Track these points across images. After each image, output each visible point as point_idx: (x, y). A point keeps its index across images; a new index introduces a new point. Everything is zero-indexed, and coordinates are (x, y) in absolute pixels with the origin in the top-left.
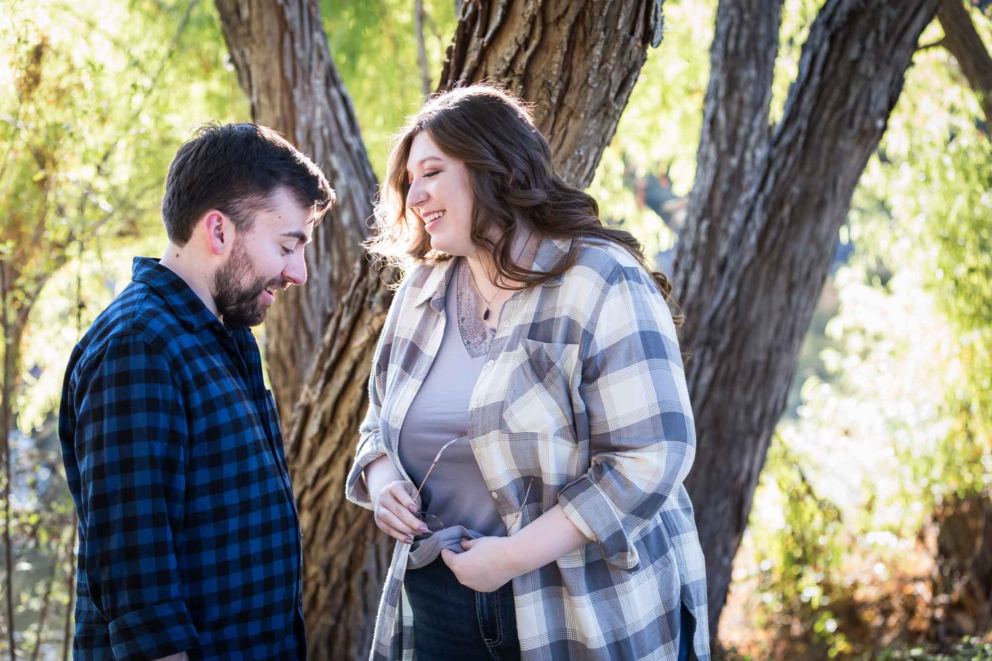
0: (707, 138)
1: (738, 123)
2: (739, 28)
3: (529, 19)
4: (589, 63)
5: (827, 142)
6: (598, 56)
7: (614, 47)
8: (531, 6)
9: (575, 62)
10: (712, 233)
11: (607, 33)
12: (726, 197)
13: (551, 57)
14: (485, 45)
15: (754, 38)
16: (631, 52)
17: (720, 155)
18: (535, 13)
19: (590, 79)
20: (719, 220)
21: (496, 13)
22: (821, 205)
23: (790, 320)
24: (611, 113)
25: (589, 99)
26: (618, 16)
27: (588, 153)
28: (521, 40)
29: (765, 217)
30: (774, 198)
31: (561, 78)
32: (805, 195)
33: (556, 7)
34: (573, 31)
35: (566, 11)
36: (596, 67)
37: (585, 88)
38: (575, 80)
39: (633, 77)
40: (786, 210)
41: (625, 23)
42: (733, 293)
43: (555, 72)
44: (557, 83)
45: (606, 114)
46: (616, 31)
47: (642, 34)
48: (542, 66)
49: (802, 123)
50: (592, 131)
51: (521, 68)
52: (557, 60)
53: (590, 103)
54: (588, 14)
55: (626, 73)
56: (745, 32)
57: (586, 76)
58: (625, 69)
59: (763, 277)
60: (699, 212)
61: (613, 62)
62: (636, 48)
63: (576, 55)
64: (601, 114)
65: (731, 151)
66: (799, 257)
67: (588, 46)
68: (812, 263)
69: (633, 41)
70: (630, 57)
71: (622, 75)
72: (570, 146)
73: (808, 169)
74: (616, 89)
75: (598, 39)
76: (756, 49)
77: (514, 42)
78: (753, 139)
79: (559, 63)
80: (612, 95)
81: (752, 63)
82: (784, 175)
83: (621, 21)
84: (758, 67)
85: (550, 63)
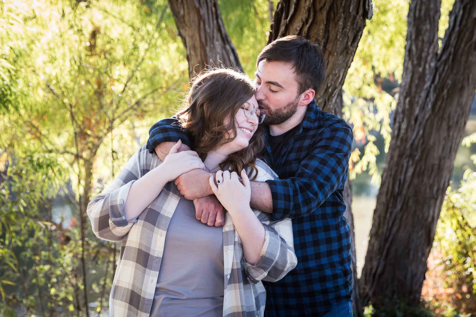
0: (407, 59)
1: (422, 51)
2: (421, 6)
3: (308, 9)
4: (337, 29)
5: (464, 58)
6: (341, 25)
7: (349, 20)
8: (308, 3)
9: (330, 29)
10: (411, 103)
11: (345, 14)
12: (417, 86)
13: (319, 27)
14: (287, 23)
15: (428, 10)
16: (357, 22)
17: (414, 66)
18: (310, 6)
19: (338, 37)
20: (414, 97)
21: (292, 7)
22: (462, 89)
23: (449, 144)
24: (350, 52)
25: (338, 46)
26: (350, 6)
27: (339, 71)
28: (304, 20)
29: (435, 95)
30: (438, 86)
31: (324, 37)
32: (454, 84)
33: (320, 3)
34: (328, 13)
35: (325, 4)
36: (340, 30)
37: (336, 40)
38: (331, 37)
39: (359, 34)
40: (445, 92)
41: (353, 9)
42: (421, 132)
43: (321, 34)
44: (322, 40)
45: (347, 53)
46: (349, 13)
47: (362, 14)
48: (315, 31)
49: (451, 49)
50: (341, 61)
51: (305, 33)
52: (322, 28)
53: (339, 48)
54: (335, 6)
55: (355, 33)
56: (424, 8)
57: (336, 35)
58: (355, 31)
59: (435, 124)
60: (405, 94)
61: (348, 28)
62: (360, 21)
63: (331, 25)
64: (345, 53)
65: (419, 65)
66: (453, 113)
67: (336, 21)
68: (459, 115)
69: (358, 17)
70: (357, 25)
71: (354, 34)
72: (331, 68)
73: (455, 72)
74: (351, 41)
75: (341, 17)
76: (429, 16)
77: (301, 21)
78: (429, 58)
79: (323, 29)
80: (350, 43)
81: (428, 22)
82: (444, 74)
83: (351, 8)
84: (430, 23)
85: (318, 30)
